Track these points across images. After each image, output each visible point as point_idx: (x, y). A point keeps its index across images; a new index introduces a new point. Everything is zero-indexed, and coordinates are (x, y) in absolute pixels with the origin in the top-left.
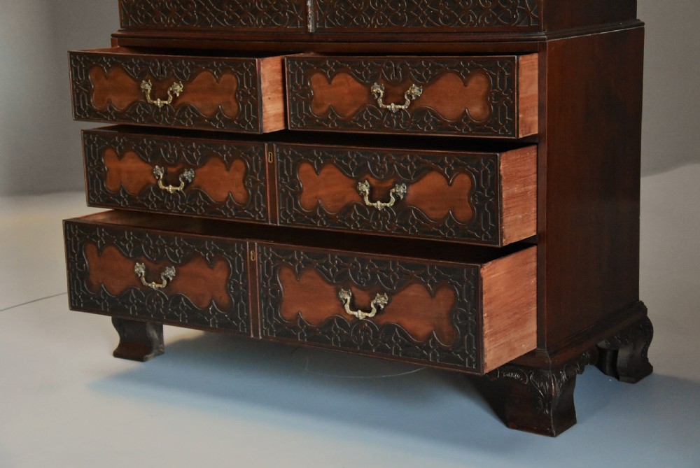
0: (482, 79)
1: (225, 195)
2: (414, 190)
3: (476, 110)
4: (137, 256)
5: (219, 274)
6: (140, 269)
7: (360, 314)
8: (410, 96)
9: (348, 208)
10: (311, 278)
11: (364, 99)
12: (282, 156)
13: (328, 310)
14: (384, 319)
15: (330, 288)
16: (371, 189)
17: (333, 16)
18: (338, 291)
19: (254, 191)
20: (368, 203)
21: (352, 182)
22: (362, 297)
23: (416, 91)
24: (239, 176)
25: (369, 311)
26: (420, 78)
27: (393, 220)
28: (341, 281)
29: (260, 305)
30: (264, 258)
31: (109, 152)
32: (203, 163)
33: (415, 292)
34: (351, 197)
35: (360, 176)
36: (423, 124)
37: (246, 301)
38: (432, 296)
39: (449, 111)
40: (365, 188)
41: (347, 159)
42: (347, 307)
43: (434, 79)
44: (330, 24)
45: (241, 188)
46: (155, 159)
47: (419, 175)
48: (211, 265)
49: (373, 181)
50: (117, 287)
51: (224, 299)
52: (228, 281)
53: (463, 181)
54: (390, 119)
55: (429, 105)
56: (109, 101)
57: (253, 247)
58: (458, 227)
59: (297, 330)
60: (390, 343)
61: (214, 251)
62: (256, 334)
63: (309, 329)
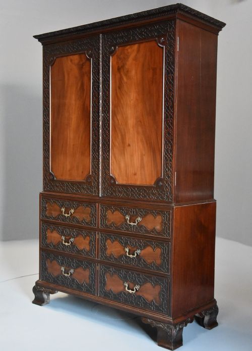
0: (160, 217)
1: (83, 248)
2: (143, 251)
3: (158, 227)
4: (62, 264)
5: (87, 273)
6: (63, 269)
7: (130, 291)
8: (137, 221)
9: (121, 256)
10: (116, 277)
11: (123, 220)
12: (102, 236)
13: (121, 289)
14: (138, 294)
15: (121, 282)
16: (129, 250)
17: (108, 192)
18: (124, 282)
19: (92, 247)
20: (128, 255)
21: (123, 247)
22: (131, 285)
23: (139, 219)
24: (88, 242)
25: (133, 290)
26: (141, 215)
27: (135, 261)
28: (125, 279)
29: (99, 285)
30: (101, 269)
31: (49, 230)
32: (77, 236)
33: (148, 285)
34: (122, 252)
35: (126, 245)
36: (141, 230)
37: (95, 282)
38: (154, 288)
39: (150, 227)
40: (127, 250)
41: (122, 240)
42: (126, 288)
43: (145, 215)
44: (106, 194)
45: (88, 246)
46: (62, 234)
47: (145, 247)
48: (84, 269)
49: (130, 248)
50: (56, 274)
51: (88, 281)
52: (90, 275)
53: (158, 251)
54: (131, 227)
55: (143, 224)
56: (51, 214)
57: (98, 265)
58: (156, 266)
59: (110, 294)
60: (140, 302)
61: (86, 265)
62: (97, 295)
63: (114, 294)
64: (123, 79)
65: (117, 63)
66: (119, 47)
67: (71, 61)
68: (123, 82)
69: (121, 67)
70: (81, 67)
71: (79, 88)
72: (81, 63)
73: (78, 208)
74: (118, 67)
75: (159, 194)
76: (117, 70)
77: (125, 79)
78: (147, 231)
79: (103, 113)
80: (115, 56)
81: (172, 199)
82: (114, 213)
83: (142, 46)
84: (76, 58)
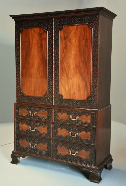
0: (90, 116)
1: (43, 132)
2: (80, 134)
3: (89, 121)
4: (30, 141)
5: (46, 145)
6: (30, 144)
7: (73, 154)
8: (77, 118)
9: (67, 136)
10: (63, 147)
11: (68, 118)
12: (55, 126)
13: (66, 153)
14: (77, 155)
15: (67, 149)
16: (72, 133)
17: (58, 103)
18: (68, 150)
19: (49, 132)
20: (71, 136)
21: (68, 132)
22: (73, 151)
23: (78, 117)
24: (46, 129)
25: (74, 154)
26: (79, 115)
27: (75, 139)
28: (69, 148)
29: (53, 152)
30: (54, 143)
31: (20, 123)
32: (39, 126)
33: (83, 151)
34: (68, 134)
35: (69, 130)
36: (79, 123)
37: (51, 150)
38: (86, 152)
39: (84, 121)
40: (70, 133)
41: (67, 128)
42: (70, 153)
43: (81, 115)
45: (46, 131)
46: (30, 125)
47: (81, 131)
48: (44, 144)
49: (72, 132)
50: (25, 147)
51: (46, 150)
52: (47, 147)
53: (89, 133)
54: (73, 122)
55: (80, 120)
56: (22, 114)
57: (52, 141)
58: (88, 141)
59: (60, 156)
60: (78, 160)
61: (45, 141)
62: (52, 157)
63: (62, 156)
64: (67, 44)
65: (64, 34)
66: (65, 26)
67: (34, 31)
68: (67, 45)
69: (66, 37)
70: (40, 35)
71: (39, 46)
72: (41, 33)
73: (40, 111)
74: (65, 37)
75: (89, 104)
76: (63, 39)
77: (69, 44)
78: (82, 123)
79: (54, 61)
80: (63, 31)
81: (96, 107)
82: (62, 114)
83: (79, 27)
84: (37, 30)
